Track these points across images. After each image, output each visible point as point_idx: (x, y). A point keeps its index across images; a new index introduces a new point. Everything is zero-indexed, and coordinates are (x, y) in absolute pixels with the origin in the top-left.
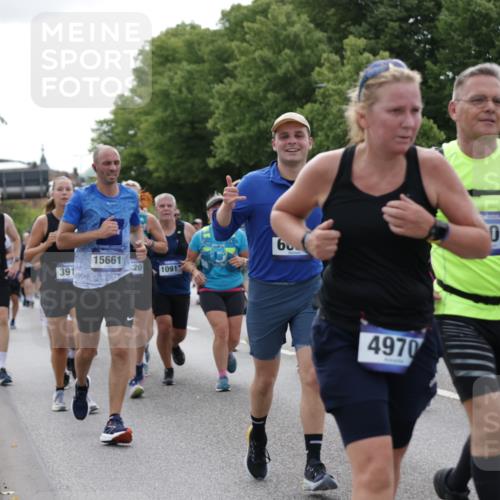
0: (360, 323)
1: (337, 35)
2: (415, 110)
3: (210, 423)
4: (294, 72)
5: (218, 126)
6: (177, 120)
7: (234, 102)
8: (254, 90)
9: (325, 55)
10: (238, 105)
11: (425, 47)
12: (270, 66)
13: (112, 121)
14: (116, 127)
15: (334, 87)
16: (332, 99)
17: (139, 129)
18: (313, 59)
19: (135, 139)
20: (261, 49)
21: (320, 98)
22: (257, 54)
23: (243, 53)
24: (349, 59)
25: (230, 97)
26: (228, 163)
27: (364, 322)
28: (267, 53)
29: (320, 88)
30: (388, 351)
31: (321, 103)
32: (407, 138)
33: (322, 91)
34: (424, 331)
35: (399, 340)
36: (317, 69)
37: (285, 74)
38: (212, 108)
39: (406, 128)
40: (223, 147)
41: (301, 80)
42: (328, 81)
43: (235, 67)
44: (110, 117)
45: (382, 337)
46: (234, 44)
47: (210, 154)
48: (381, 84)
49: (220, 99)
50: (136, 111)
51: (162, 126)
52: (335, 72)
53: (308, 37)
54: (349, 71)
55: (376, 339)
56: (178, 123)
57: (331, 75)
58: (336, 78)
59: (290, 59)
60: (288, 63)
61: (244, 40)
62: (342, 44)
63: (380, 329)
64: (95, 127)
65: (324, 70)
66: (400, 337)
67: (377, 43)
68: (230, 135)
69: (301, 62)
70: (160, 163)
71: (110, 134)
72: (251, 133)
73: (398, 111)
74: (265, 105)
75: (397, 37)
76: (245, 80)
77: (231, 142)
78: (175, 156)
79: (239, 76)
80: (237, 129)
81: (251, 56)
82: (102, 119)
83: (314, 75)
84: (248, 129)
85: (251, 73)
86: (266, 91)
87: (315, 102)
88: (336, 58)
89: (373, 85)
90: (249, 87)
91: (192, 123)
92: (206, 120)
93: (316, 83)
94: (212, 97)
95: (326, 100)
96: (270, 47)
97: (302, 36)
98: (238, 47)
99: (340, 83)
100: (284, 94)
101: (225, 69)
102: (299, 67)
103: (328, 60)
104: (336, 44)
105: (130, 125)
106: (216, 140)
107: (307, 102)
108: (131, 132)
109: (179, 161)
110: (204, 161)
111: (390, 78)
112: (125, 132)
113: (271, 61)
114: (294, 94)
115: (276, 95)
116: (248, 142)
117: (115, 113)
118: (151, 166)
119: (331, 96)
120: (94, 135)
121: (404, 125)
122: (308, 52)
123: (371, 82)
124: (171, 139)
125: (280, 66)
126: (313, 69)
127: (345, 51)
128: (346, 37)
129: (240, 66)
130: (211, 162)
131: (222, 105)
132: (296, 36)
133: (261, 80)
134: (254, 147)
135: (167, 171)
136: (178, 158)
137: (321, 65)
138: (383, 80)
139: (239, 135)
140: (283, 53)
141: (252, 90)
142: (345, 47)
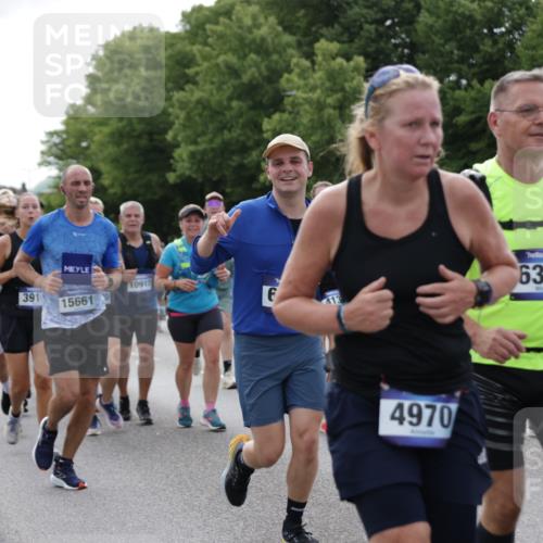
1: (307, 39)
2: (434, 123)
3: (172, 463)
4: (260, 78)
5: (179, 138)
6: (134, 130)
7: (196, 112)
8: (217, 98)
9: (294, 60)
10: (200, 115)
11: (403, 52)
12: (234, 72)
13: (63, 132)
14: (66, 139)
15: (304, 96)
16: (302, 108)
17: (93, 142)
18: (282, 64)
19: (89, 152)
20: (225, 53)
21: (289, 108)
22: (221, 59)
23: (206, 58)
24: (320, 65)
25: (191, 105)
26: (190, 177)
27: (385, 387)
28: (232, 59)
29: (289, 96)
30: (415, 420)
31: (290, 113)
32: (427, 157)
33: (291, 99)
34: (458, 394)
35: (428, 406)
36: (286, 75)
37: (250, 81)
38: (172, 118)
40: (183, 161)
41: (268, 88)
42: (298, 88)
43: (197, 74)
44: (61, 127)
45: (407, 404)
46: (196, 49)
47: (170, 168)
48: (391, 94)
49: (181, 108)
50: (90, 121)
51: (118, 137)
52: (305, 79)
53: (276, 41)
54: (320, 78)
55: (400, 407)
56: (135, 134)
57: (301, 82)
58: (306, 85)
59: (257, 65)
60: (254, 69)
61: (205, 44)
62: (313, 48)
63: (404, 394)
64: (45, 138)
65: (294, 77)
66: (429, 403)
67: (351, 47)
68: (192, 148)
69: (269, 68)
70: (115, 179)
71: (61, 146)
72: (214, 145)
73: (415, 124)
74: (228, 114)
75: (373, 41)
76: (208, 87)
77: (192, 155)
78: (132, 170)
79: (201, 83)
80: (199, 140)
81: (213, 62)
83: (283, 82)
84: (211, 141)
85: (215, 80)
86: (230, 99)
87: (284, 111)
88: (307, 63)
90: (212, 94)
91: (150, 134)
92: (165, 131)
93: (284, 91)
94: (172, 106)
95: (296, 110)
96: (235, 51)
97: (269, 40)
98: (199, 51)
99: (310, 90)
100: (250, 103)
101: (185, 75)
102: (265, 73)
103: (297, 65)
104: (305, 48)
105: (82, 136)
106: (177, 153)
107: (275, 112)
108: (84, 144)
109: (136, 175)
110: (164, 176)
112: (78, 144)
113: (236, 67)
114: (261, 102)
115: (241, 103)
116: (211, 155)
117: (66, 123)
118: (106, 181)
119: (301, 104)
120: (44, 148)
121: (423, 141)
122: (275, 57)
123: (379, 92)
124: (126, 151)
125: (245, 72)
126: (281, 76)
127: (317, 56)
128: (317, 40)
129: (202, 72)
130: (172, 177)
131: (182, 115)
132: (263, 39)
133: (225, 87)
134: (218, 161)
135: (123, 187)
136: (136, 172)
137: (290, 71)
139: (202, 147)
140: (248, 59)
141: (216, 98)
142: (317, 52)
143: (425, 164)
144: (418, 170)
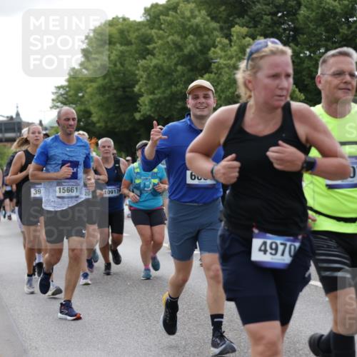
0: (252, 231)
1: (227, 25)
2: (288, 76)
4: (196, 51)
5: (143, 90)
6: (114, 86)
7: (154, 73)
8: (168, 64)
9: (218, 39)
10: (156, 75)
11: (289, 34)
12: (179, 47)
13: (67, 87)
14: (69, 91)
15: (225, 62)
16: (223, 70)
17: (86, 92)
18: (210, 42)
19: (83, 100)
20: (173, 35)
21: (215, 70)
22: (170, 39)
23: (160, 38)
24: (235, 42)
25: (151, 69)
26: (150, 116)
27: (256, 231)
28: (177, 38)
29: (214, 63)
30: (273, 252)
31: (215, 74)
32: (283, 96)
33: (216, 65)
34: (300, 237)
35: (282, 244)
36: (213, 49)
37: (190, 53)
38: (138, 77)
39: (282, 89)
40: (146, 105)
41: (201, 57)
42: (221, 58)
43: (154, 48)
44: (65, 83)
45: (269, 242)
46: (153, 32)
47: (137, 110)
49: (144, 71)
50: (84, 79)
51: (103, 90)
52: (225, 51)
53: (206, 26)
54: (235, 51)
55: (265, 243)
56: (114, 88)
57: (223, 54)
58: (226, 55)
59: (193, 42)
60: (192, 45)
61: (160, 29)
62: (230, 31)
64: (55, 91)
65: (218, 50)
66: (282, 242)
67: (255, 31)
68: (151, 97)
69: (201, 44)
70: (101, 117)
71: (65, 96)
72: (166, 95)
73: (276, 76)
74: (175, 75)
75: (269, 26)
76: (161, 57)
77: (151, 101)
78: (112, 111)
79: (157, 54)
80: (156, 92)
81: (165, 40)
82: (59, 85)
83: (211, 54)
84: (164, 92)
85: (166, 52)
86: (176, 65)
87: (211, 72)
88: (226, 41)
89: (256, 58)
90: (164, 62)
91: (124, 88)
92: (133, 86)
93: (212, 59)
94: (138, 69)
95: (219, 71)
96: (179, 34)
97: (202, 26)
99: (229, 59)
100: (189, 67)
101: (147, 49)
102: (199, 48)
103: (220, 42)
104: (226, 31)
105: (79, 89)
106: (141, 100)
107: (205, 73)
108: (80, 95)
109: (114, 115)
110: (133, 115)
111: (269, 52)
112: (76, 95)
113: (180, 44)
114: (196, 67)
115: (184, 68)
116: (163, 101)
117: (68, 81)
118: (94, 119)
119: (222, 68)
120: (54, 97)
121: (280, 87)
122: (206, 37)
123: (255, 56)
124: (109, 99)
125: (186, 47)
126: (209, 50)
127: (233, 36)
128: (234, 27)
129: (157, 47)
130: (138, 116)
131: (145, 75)
132: (198, 26)
133: (173, 57)
134: (168, 105)
135: (106, 123)
136: (114, 113)
137: (215, 47)
138: (263, 54)
139: (158, 96)
140: (188, 38)
141: (166, 64)
142: (232, 33)
143: (282, 100)
144: (277, 103)
